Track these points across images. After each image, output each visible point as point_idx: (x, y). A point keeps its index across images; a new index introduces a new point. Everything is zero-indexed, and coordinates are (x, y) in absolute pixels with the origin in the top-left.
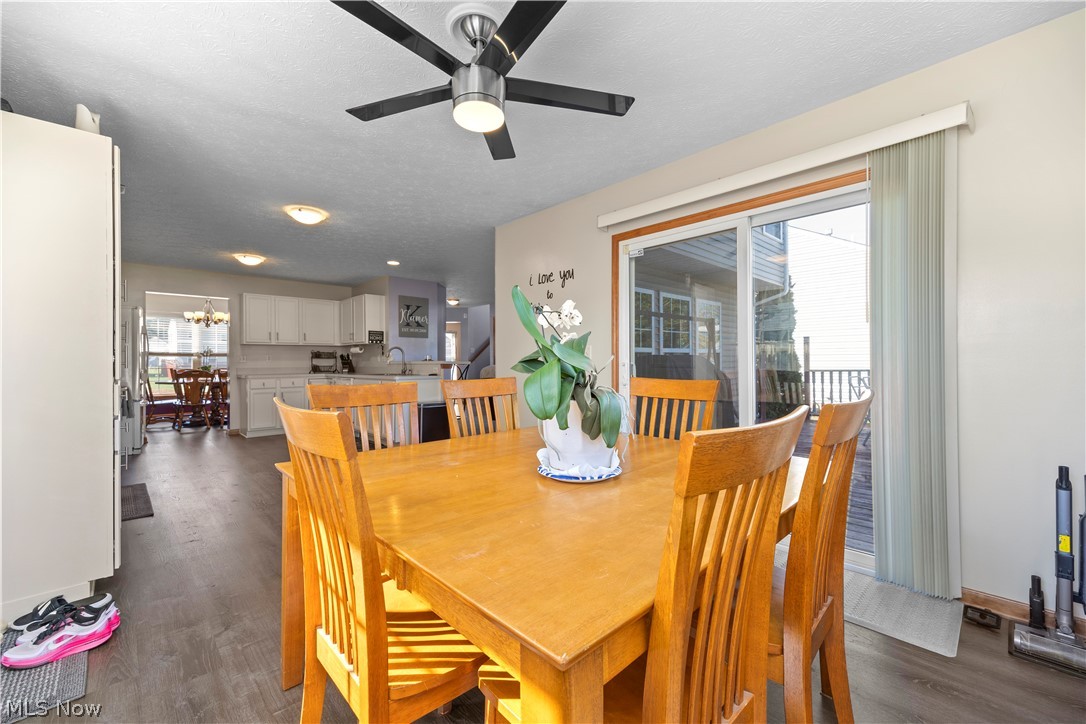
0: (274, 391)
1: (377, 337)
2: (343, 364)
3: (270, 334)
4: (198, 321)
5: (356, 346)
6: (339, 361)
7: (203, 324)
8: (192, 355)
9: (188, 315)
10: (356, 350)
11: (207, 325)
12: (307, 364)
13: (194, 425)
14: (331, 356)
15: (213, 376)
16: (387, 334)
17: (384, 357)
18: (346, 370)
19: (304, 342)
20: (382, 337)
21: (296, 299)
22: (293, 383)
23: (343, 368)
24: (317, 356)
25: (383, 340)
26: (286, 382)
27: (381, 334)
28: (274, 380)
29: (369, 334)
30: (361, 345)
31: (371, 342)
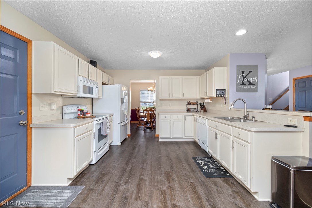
0: (170, 120)
1: (221, 93)
2: (201, 108)
3: (169, 94)
5: (208, 98)
6: (199, 106)
9: (149, 89)
10: (208, 101)
11: (154, 92)
12: (184, 107)
14: (196, 103)
16: (228, 90)
17: (226, 106)
18: (202, 111)
19: (183, 97)
20: (225, 93)
21: (180, 77)
22: (178, 117)
23: (201, 110)
24: (189, 103)
25: (225, 95)
26: (175, 116)
27: (224, 91)
28: (170, 115)
29: (217, 91)
30: (211, 98)
31: (217, 96)
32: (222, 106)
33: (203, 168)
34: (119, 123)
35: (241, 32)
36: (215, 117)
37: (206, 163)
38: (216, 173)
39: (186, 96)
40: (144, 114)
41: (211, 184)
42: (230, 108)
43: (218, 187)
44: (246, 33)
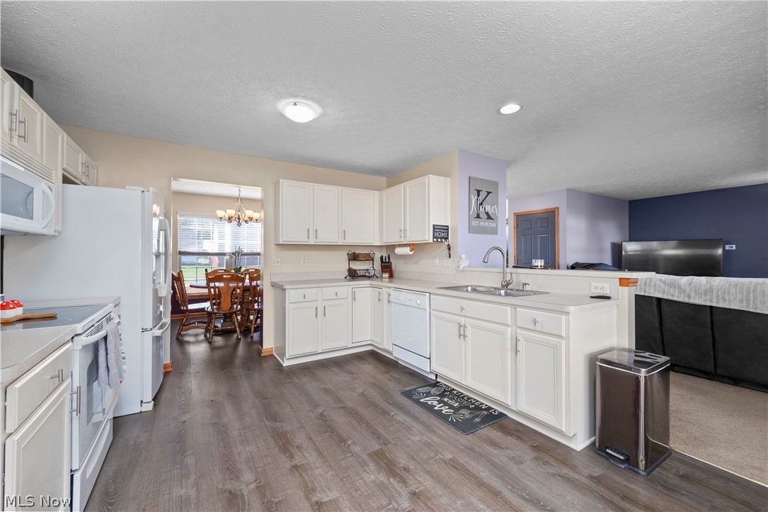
0: (314, 304)
2: (383, 268)
3: (308, 231)
4: (230, 219)
5: (403, 245)
6: (378, 263)
7: (234, 223)
8: (224, 254)
9: (220, 213)
10: (404, 251)
11: (239, 224)
12: (342, 265)
13: (225, 333)
14: (369, 258)
15: (243, 280)
16: (454, 227)
17: (451, 262)
18: (386, 275)
19: (344, 241)
20: (448, 235)
21: (335, 189)
22: (336, 294)
23: (383, 272)
24: (354, 257)
25: (448, 238)
26: (329, 292)
27: (446, 228)
28: (316, 289)
29: (434, 229)
30: (413, 244)
31: (435, 240)
32: (437, 262)
33: (443, 412)
34: (144, 330)
35: (510, 109)
36: (447, 288)
37: (439, 398)
38: (477, 417)
39: (352, 239)
40: (210, 291)
41: (488, 447)
42: (461, 267)
43: (502, 448)
44: (518, 111)
